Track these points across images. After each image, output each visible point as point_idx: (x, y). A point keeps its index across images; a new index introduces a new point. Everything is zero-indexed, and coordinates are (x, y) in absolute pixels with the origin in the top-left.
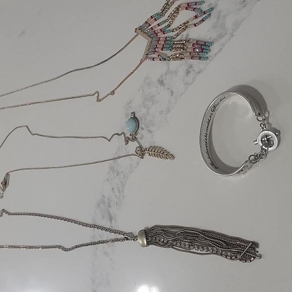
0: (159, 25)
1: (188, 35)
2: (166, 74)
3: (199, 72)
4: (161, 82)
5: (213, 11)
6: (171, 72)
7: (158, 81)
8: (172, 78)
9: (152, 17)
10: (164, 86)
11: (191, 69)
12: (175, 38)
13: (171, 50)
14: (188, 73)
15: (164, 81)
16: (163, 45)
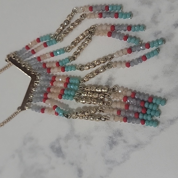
0: (52, 54)
1: (111, 79)
2: (68, 138)
3: (136, 147)
4: (58, 151)
5: (164, 45)
6: (78, 137)
7: (52, 147)
8: (80, 147)
9: (38, 40)
10: (63, 156)
11: (119, 138)
12: (85, 81)
13: (77, 100)
14: (112, 143)
15: (64, 150)
16: (63, 90)
